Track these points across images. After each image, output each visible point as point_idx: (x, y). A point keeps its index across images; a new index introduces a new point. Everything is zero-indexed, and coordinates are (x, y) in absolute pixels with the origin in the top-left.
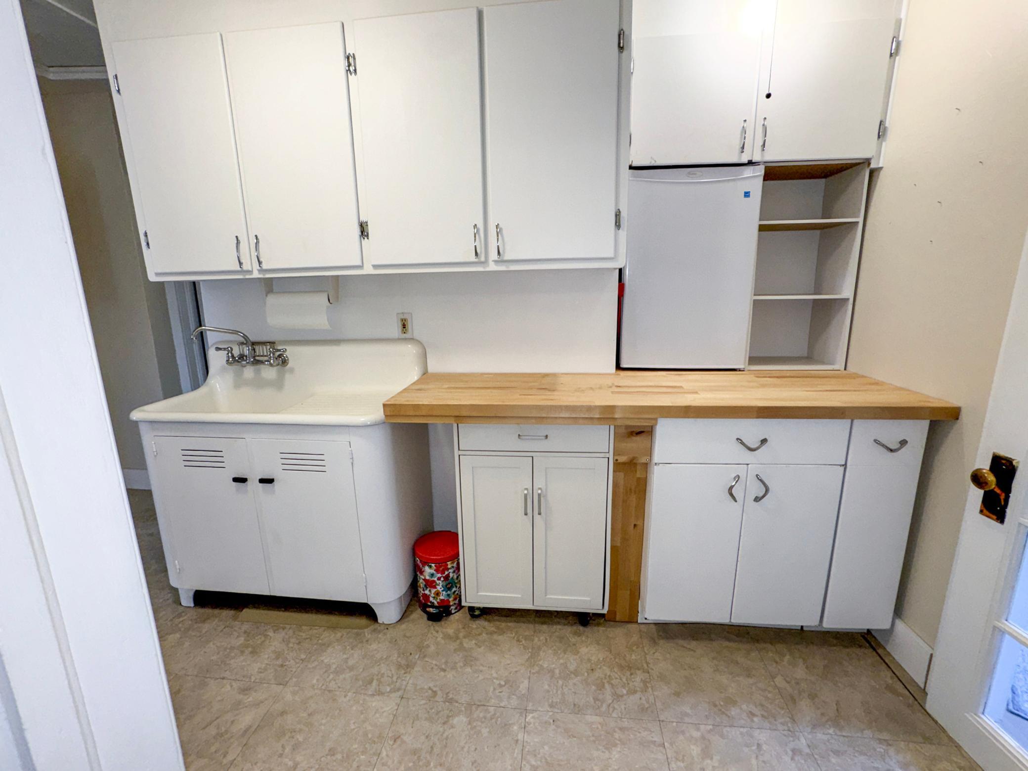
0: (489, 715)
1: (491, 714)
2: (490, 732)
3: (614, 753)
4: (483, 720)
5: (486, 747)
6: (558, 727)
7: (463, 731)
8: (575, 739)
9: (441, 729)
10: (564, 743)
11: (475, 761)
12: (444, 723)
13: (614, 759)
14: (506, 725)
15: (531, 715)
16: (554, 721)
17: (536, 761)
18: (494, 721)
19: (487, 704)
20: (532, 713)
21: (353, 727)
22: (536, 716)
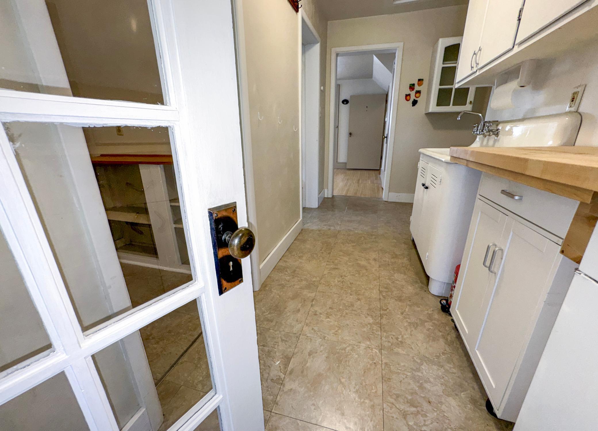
0: (375, 331)
1: (376, 332)
2: (364, 331)
3: (354, 395)
4: (372, 329)
5: (355, 329)
6: (371, 365)
7: (364, 321)
8: (363, 373)
9: (364, 313)
10: (360, 366)
11: (348, 325)
12: (368, 314)
13: (349, 393)
14: (370, 339)
15: (378, 352)
16: (375, 363)
17: (348, 350)
18: (372, 333)
19: (382, 331)
20: (379, 352)
21: (363, 287)
22: (377, 354)
